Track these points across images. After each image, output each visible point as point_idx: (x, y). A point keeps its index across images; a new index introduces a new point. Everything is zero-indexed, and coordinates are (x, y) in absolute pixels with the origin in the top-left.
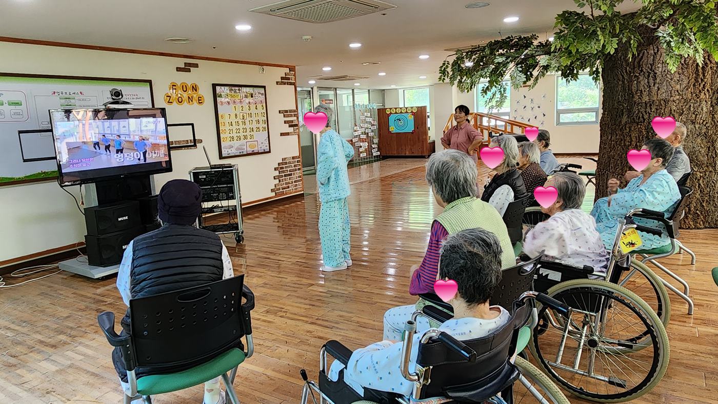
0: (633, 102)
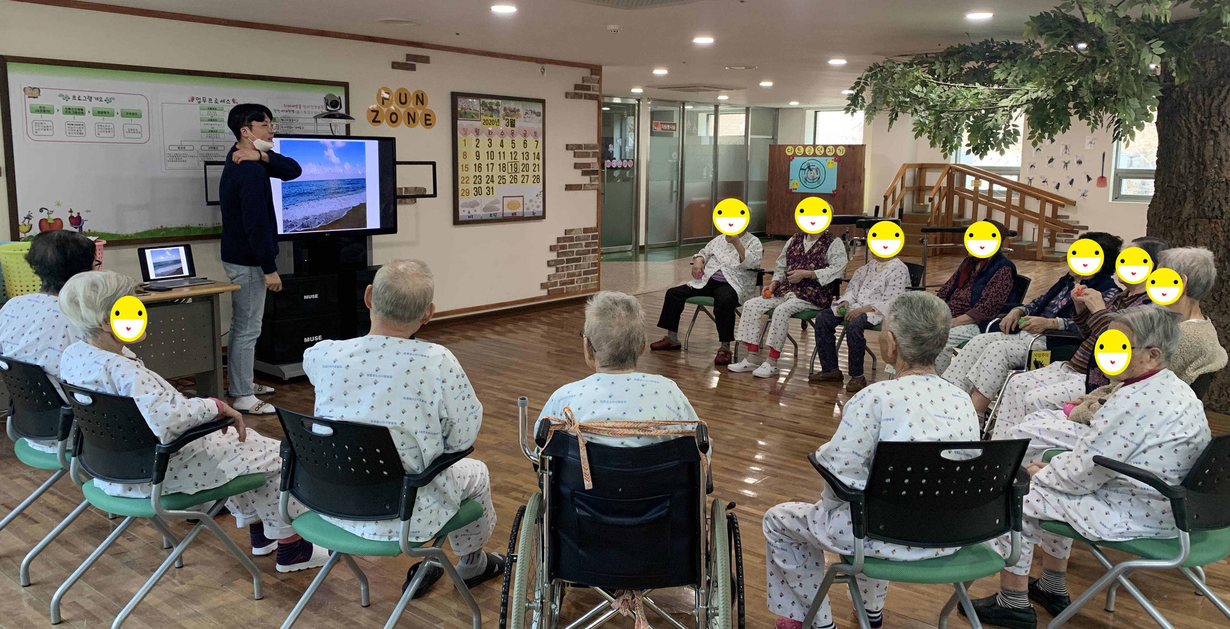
0: (1204, 180)
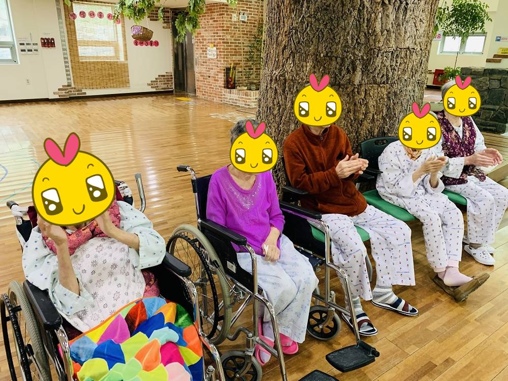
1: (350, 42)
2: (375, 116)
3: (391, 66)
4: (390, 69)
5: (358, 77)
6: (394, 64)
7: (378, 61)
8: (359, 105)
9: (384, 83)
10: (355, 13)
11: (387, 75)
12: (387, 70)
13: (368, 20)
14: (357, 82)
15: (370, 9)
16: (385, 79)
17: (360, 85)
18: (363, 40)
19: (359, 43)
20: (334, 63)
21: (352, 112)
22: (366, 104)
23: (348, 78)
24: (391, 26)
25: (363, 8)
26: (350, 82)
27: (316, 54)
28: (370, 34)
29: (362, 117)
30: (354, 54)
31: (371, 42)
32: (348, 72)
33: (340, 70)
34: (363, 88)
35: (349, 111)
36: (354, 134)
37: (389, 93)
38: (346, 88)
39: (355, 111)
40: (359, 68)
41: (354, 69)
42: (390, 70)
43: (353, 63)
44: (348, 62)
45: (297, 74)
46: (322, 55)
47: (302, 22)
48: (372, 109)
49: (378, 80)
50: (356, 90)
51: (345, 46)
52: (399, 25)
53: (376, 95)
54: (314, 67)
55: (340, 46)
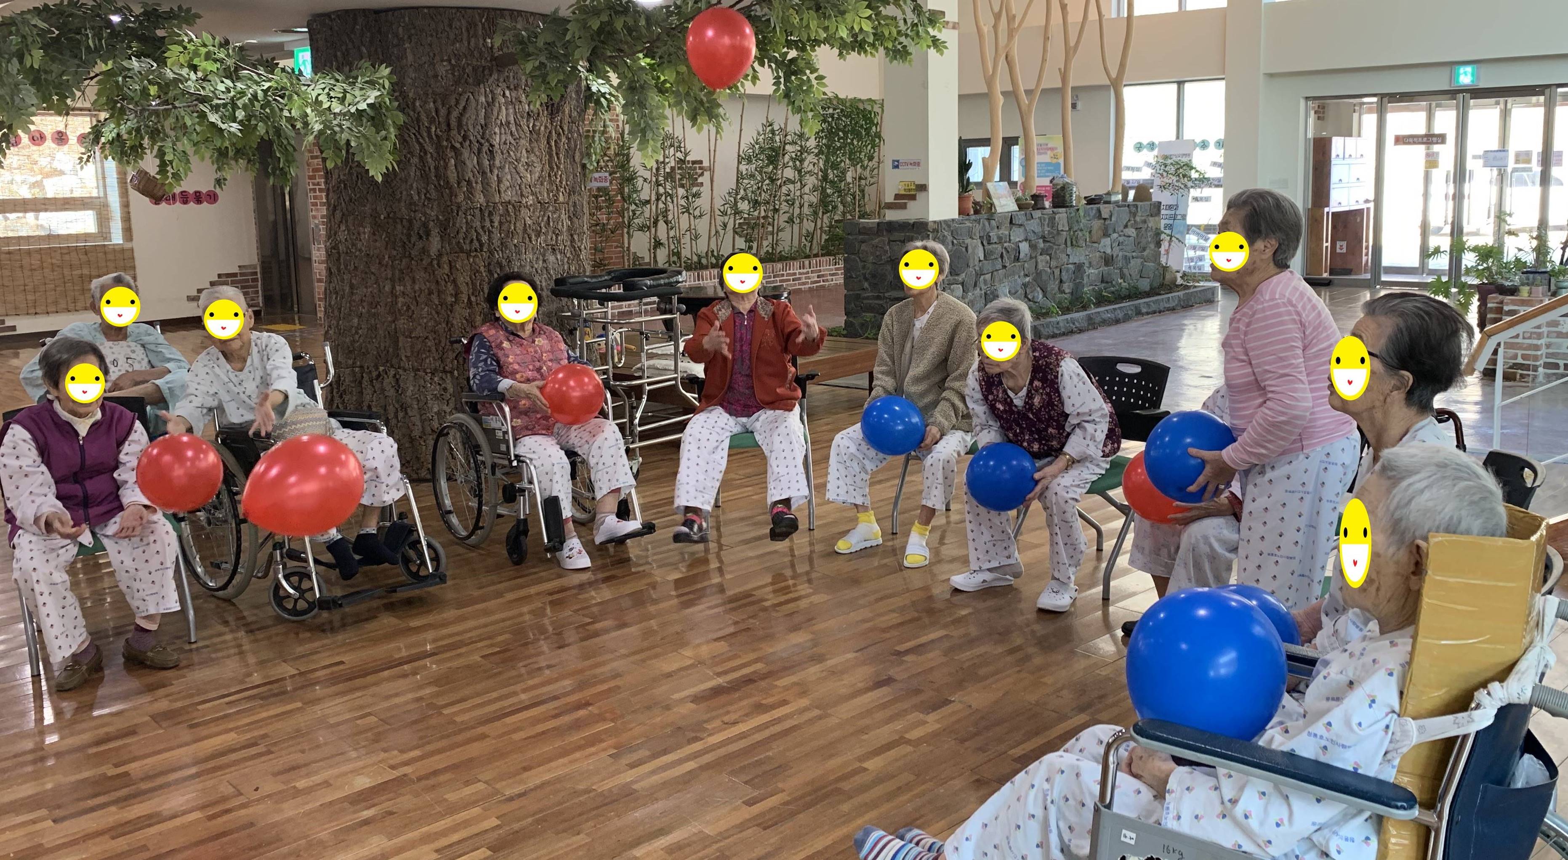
1: (416, 198)
2: (473, 299)
3: (483, 227)
4: (480, 231)
5: (435, 244)
6: (487, 224)
7: (461, 221)
8: (443, 283)
9: (476, 250)
10: (415, 160)
11: (479, 240)
12: (478, 234)
13: (436, 168)
14: (433, 251)
15: (435, 155)
16: (476, 244)
17: (440, 255)
18: (434, 194)
19: (429, 199)
20: (399, 226)
21: (436, 294)
22: (454, 281)
23: (421, 246)
24: (470, 175)
25: (426, 153)
26: (424, 251)
27: (375, 215)
28: (445, 188)
29: (451, 299)
30: (425, 214)
31: (446, 197)
32: (421, 237)
33: (409, 236)
34: (445, 259)
35: (430, 293)
36: (444, 325)
37: (489, 264)
38: (422, 260)
39: (439, 291)
40: (435, 232)
41: (428, 234)
42: (482, 233)
43: (425, 225)
44: (417, 225)
45: (353, 245)
46: (382, 217)
47: (350, 174)
48: (463, 288)
49: (466, 247)
50: (435, 262)
51: (411, 204)
52: (484, 173)
53: (468, 268)
54: (374, 234)
55: (403, 204)
